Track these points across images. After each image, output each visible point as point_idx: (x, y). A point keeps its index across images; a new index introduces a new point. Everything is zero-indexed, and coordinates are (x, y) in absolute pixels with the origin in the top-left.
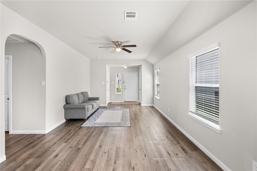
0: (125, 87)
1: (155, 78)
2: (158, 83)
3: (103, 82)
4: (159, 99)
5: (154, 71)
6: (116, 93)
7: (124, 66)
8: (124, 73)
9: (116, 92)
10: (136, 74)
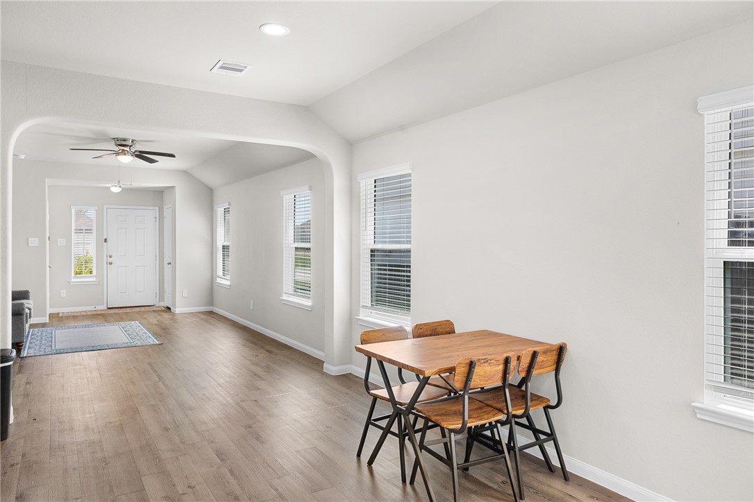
0: (110, 257)
1: (218, 229)
2: (225, 244)
3: (33, 239)
4: (230, 286)
5: (216, 207)
6: (73, 280)
7: (110, 185)
8: (105, 207)
9: (73, 275)
10: (150, 214)
